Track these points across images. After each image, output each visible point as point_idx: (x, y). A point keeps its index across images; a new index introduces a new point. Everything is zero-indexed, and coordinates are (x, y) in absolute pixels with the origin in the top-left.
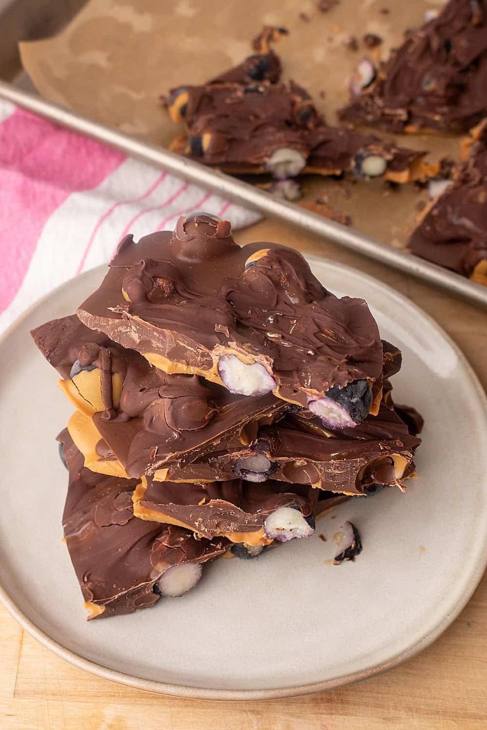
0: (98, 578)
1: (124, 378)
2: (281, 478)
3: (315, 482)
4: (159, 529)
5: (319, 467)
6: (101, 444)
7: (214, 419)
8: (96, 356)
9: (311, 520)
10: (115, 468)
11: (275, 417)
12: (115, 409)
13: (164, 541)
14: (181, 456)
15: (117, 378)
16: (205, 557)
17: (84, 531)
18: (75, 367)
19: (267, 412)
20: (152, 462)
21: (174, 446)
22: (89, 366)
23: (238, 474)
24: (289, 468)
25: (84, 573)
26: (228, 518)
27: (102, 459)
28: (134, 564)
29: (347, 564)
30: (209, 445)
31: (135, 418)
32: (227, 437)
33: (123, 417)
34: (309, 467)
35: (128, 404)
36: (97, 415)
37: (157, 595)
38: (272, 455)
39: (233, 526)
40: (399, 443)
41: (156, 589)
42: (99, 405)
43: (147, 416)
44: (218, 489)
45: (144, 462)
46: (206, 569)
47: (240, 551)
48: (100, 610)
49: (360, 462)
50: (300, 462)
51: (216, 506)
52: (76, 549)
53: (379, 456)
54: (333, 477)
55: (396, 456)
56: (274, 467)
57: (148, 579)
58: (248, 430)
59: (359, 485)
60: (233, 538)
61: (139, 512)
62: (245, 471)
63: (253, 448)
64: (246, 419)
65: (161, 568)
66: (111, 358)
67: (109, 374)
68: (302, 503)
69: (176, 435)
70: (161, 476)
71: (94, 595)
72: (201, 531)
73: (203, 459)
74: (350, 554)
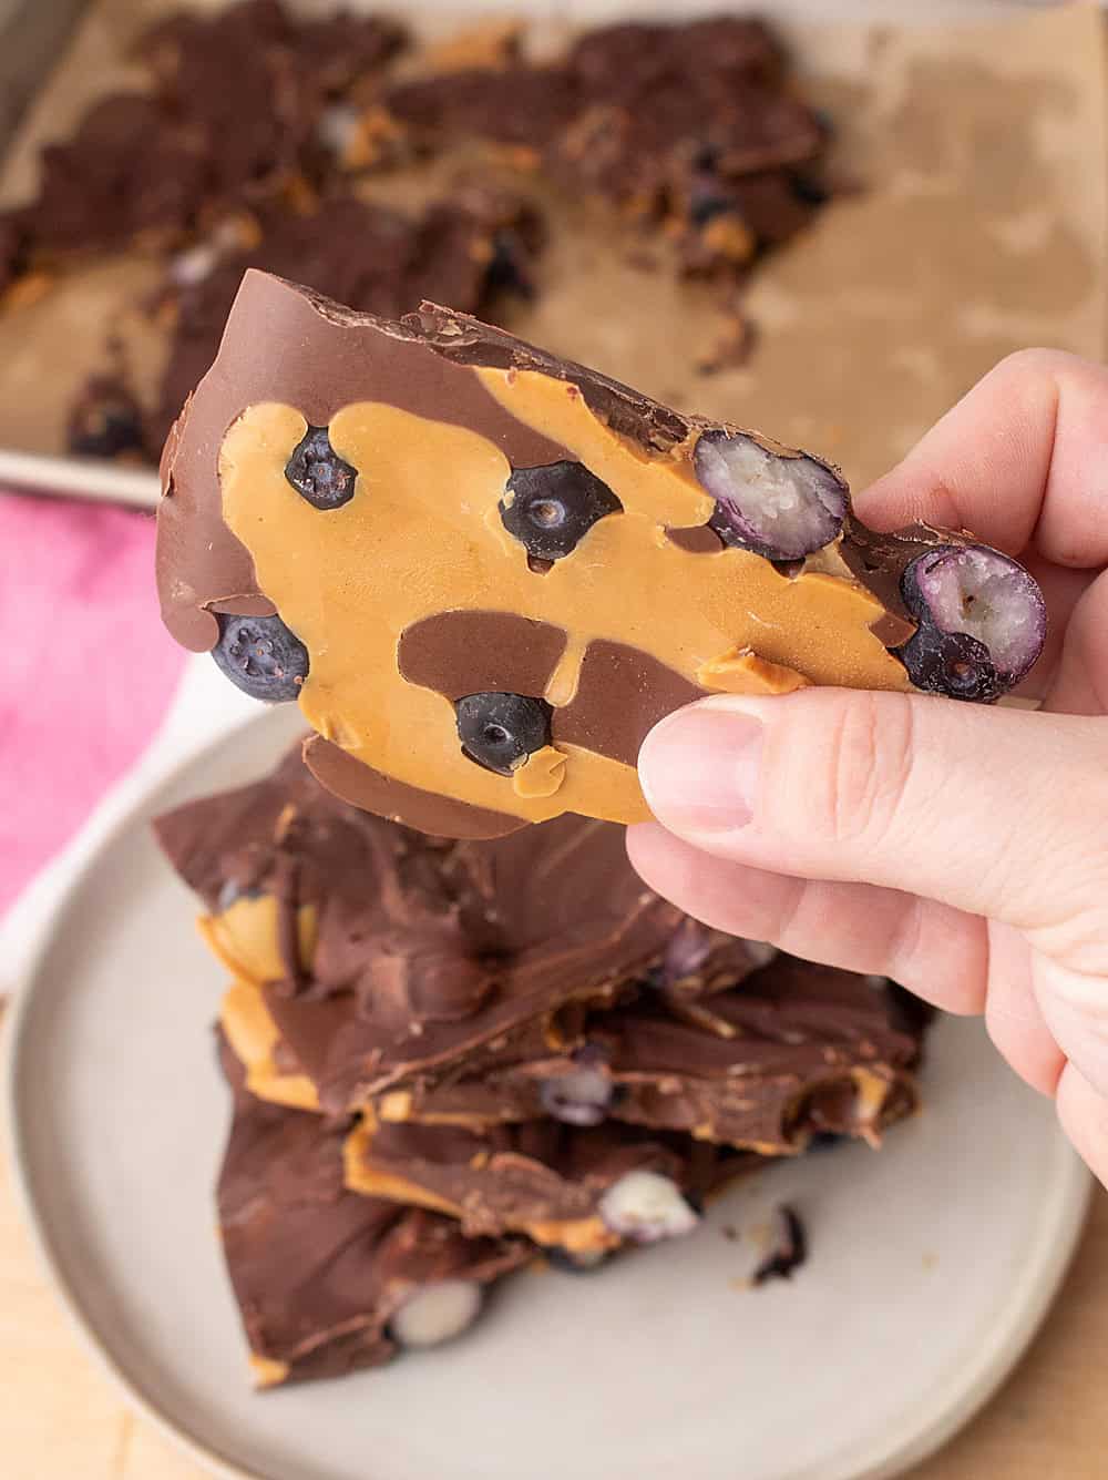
0: (276, 1309)
1: (321, 912)
2: (633, 1114)
3: (701, 1120)
4: (393, 1215)
5: (706, 1093)
6: (278, 1048)
7: (493, 997)
8: (266, 870)
9: (695, 1200)
10: (299, 1091)
11: (620, 993)
12: (303, 975)
13: (406, 1237)
14: (426, 1071)
15: (307, 915)
16: (488, 1270)
17: (253, 1211)
18: (229, 891)
19: (601, 983)
20: (368, 1080)
21: (413, 1049)
22: (253, 890)
23: (548, 1104)
24: (649, 1096)
25: (250, 1296)
26: (528, 1192)
27: (283, 1072)
28: (347, 1283)
29: (777, 1289)
30: (482, 1050)
31: (342, 994)
32: (523, 1032)
33: (319, 991)
34: (687, 1093)
35: (328, 965)
36: (269, 987)
37: (389, 1345)
38: (616, 1067)
39: (540, 1209)
40: (867, 1049)
41: (388, 1332)
42: (272, 966)
43: (362, 989)
44: (511, 1136)
45: (351, 1079)
46: (491, 1297)
47: (559, 1258)
48: (277, 1370)
49: (787, 1084)
50: (668, 1085)
51: (508, 1170)
52: (236, 1247)
53: (820, 1074)
54: (734, 1114)
55: (860, 1073)
56: (619, 1093)
57: (369, 1310)
58: (563, 1019)
59: (788, 1131)
60: (542, 1233)
61: (359, 1176)
62: (561, 1101)
63: (574, 1056)
64: (556, 998)
65: (398, 1290)
66: (295, 879)
67: (292, 905)
68: (675, 1163)
69: (416, 1029)
70: (397, 1107)
71: (267, 1342)
72: (478, 1217)
73: (476, 1074)
74: (783, 1265)
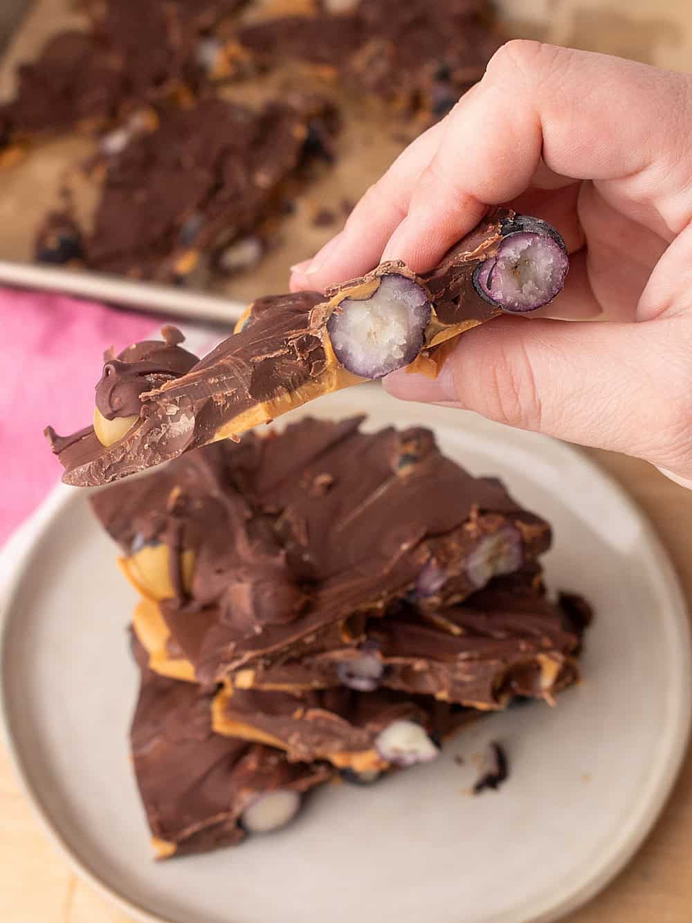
0: (168, 808)
1: (197, 555)
2: (397, 684)
3: (441, 688)
4: (244, 748)
5: (443, 669)
6: (170, 641)
7: (306, 610)
8: (162, 528)
9: (436, 738)
10: (183, 669)
11: (388, 607)
12: (185, 596)
13: (252, 763)
14: (264, 656)
15: (188, 556)
16: (304, 784)
17: (153, 747)
18: (138, 541)
19: (377, 600)
20: (227, 662)
21: (255, 642)
22: (153, 541)
23: (342, 678)
24: (407, 673)
25: (151, 800)
26: (330, 734)
27: (172, 657)
28: (214, 792)
29: (489, 796)
30: (299, 643)
31: (211, 607)
32: (326, 631)
33: (195, 605)
34: (431, 670)
35: (201, 589)
36: (163, 603)
37: (240, 832)
38: (386, 654)
39: (338, 745)
40: (547, 642)
41: (240, 823)
42: (165, 589)
43: (223, 604)
44: (319, 698)
45: (217, 661)
46: (306, 801)
47: (349, 776)
48: (169, 848)
49: (495, 665)
50: (419, 665)
51: (316, 719)
52: (142, 769)
53: (517, 658)
54: (462, 684)
55: (542, 658)
56: (388, 670)
57: (228, 809)
58: (352, 624)
59: (496, 695)
60: (338, 760)
61: (220, 724)
62: (351, 675)
63: (359, 647)
64: (347, 610)
65: (246, 796)
66: (181, 533)
67: (178, 551)
68: (424, 715)
69: (258, 630)
70: (246, 680)
71: (162, 829)
72: (297, 750)
73: (295, 659)
74: (492, 781)
